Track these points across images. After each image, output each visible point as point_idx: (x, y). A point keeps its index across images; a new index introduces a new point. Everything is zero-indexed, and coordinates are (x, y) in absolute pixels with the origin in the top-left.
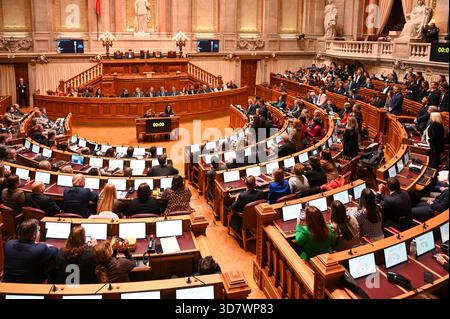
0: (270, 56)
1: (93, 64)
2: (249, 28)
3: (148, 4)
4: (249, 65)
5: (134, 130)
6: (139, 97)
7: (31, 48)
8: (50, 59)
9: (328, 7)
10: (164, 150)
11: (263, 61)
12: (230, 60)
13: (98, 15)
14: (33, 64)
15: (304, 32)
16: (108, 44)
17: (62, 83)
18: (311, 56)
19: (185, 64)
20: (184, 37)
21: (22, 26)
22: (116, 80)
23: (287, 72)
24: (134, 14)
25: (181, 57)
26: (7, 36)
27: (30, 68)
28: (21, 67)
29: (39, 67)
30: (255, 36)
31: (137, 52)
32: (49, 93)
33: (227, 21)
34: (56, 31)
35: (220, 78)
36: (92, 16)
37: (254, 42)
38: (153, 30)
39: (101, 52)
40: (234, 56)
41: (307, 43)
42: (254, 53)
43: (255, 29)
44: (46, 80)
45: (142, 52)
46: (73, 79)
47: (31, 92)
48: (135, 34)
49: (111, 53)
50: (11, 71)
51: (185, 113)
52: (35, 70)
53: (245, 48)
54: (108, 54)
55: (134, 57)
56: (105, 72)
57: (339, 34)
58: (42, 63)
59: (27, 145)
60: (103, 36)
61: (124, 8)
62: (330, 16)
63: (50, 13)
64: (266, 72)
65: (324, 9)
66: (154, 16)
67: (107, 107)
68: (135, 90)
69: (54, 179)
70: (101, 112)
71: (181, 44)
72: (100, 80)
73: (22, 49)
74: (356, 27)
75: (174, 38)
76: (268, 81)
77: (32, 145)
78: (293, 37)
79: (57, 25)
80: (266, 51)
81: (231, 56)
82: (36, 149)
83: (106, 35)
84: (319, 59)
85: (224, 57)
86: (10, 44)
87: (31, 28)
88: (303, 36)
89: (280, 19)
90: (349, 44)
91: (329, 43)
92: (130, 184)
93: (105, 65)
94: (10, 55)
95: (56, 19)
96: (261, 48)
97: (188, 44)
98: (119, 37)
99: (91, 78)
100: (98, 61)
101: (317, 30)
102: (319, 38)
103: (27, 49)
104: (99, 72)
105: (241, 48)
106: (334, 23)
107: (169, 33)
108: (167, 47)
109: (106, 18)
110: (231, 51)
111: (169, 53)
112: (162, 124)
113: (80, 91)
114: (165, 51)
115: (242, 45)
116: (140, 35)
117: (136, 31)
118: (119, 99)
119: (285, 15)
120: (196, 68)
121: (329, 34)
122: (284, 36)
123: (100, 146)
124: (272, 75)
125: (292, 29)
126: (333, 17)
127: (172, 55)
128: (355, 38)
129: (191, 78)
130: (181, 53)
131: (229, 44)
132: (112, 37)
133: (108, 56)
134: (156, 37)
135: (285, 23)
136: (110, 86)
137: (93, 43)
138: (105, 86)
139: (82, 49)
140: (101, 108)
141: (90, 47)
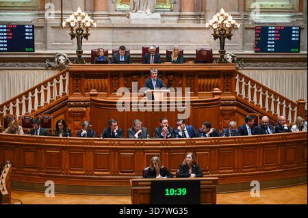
1: (51, 74)
16: (80, 34)
19: (230, 75)
20: (231, 20)
22: (95, 104)
25: (222, 60)
31: (136, 51)
35: (301, 105)
38: (167, 7)
39: (66, 49)
45: (145, 50)
46: (14, 100)
48: (133, 15)
49: (87, 51)
51: (228, 172)
54: (79, 52)
55: (129, 59)
56: (73, 89)
60: (71, 19)
67: (76, 155)
68: (132, 124)
70: (66, 165)
71: (222, 35)
72: (63, 103)
75: (211, 22)
83: (77, 16)
93: (75, 75)
97: (237, 35)
98: (102, 21)
99: (46, 100)
100: (60, 67)
104: (62, 89)
107: (200, 12)
108: (196, 41)
111: (199, 53)
112: (183, 191)
113: (27, 124)
114: (190, 50)
116: (143, 16)
117: (135, 9)
118: (99, 141)
120: (253, 83)
127: (204, 56)
129: (242, 105)
130: (223, 52)
132: (88, 20)
133: (79, 58)
134: (172, 21)
136: (83, 115)
137: (51, 33)
138: (73, 115)
139: (31, 44)
140: (65, 154)
141: (45, 42)
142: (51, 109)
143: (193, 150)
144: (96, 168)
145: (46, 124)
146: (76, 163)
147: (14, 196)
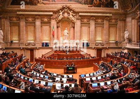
0: (106, 48)
1: (51, 50)
2: (99, 39)
3: (68, 32)
4: (99, 51)
5: (63, 70)
6: (65, 60)
7: (35, 45)
8: (40, 48)
9: (125, 32)
10: (73, 76)
11: (104, 50)
12: (93, 49)
13: (53, 36)
14: (35, 50)
15: (117, 40)
17: (43, 55)
18: (120, 48)
21: (32, 39)
22: (58, 55)
23: (112, 53)
24: (64, 35)
26: (29, 42)
27: (34, 51)
28: (32, 50)
29: (37, 51)
30: (101, 42)
32: (39, 58)
33: (92, 37)
34: (42, 40)
35: (90, 55)
36: (52, 36)
37: (101, 44)
38: (69, 40)
40: (94, 48)
41: (119, 44)
42: (101, 47)
43: (101, 39)
44: (38, 54)
46: (46, 54)
47: (34, 58)
50: (29, 51)
51: (79, 65)
52: (35, 51)
53: (98, 45)
56: (55, 52)
57: (130, 41)
58: (38, 49)
59: (33, 72)
61: (61, 33)
62: (126, 35)
63: (40, 35)
64: (105, 53)
65: (124, 33)
66: (69, 36)
67: (55, 62)
68: (64, 58)
69: (40, 82)
70: (54, 64)
72: (53, 54)
73: (32, 45)
74: (136, 38)
76: (106, 56)
77: (34, 72)
78: (114, 42)
79: (42, 39)
80: (104, 46)
81: (93, 48)
82: (35, 74)
84: (123, 49)
85: (91, 48)
86: (29, 44)
87: (35, 40)
88: (117, 41)
89: (109, 36)
90: (134, 44)
91: (126, 44)
92: (62, 85)
94: (29, 47)
95: (42, 37)
96: (103, 45)
101: (122, 39)
102: (123, 42)
103: (34, 45)
104: (53, 52)
105: (97, 45)
106: (128, 37)
109: (56, 36)
110: (93, 46)
112: (72, 68)
113: (48, 58)
115: (97, 44)
117: (64, 40)
118: (59, 60)
119: (111, 35)
121: (126, 41)
122: (111, 42)
123: (53, 74)
124: (107, 54)
125: (113, 39)
126: (128, 35)
128: (136, 42)
129: (81, 55)
131: (93, 44)
135: (111, 37)
136: (56, 56)
137: (52, 44)
138: (55, 56)
139: (49, 45)
140: (53, 63)
141: (51, 45)
142: (51, 55)
143: (73, 62)
144: (58, 64)
145: (51, 58)
146: (55, 64)
147: (45, 69)
